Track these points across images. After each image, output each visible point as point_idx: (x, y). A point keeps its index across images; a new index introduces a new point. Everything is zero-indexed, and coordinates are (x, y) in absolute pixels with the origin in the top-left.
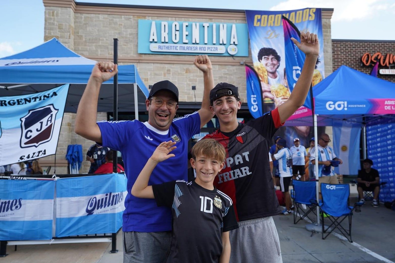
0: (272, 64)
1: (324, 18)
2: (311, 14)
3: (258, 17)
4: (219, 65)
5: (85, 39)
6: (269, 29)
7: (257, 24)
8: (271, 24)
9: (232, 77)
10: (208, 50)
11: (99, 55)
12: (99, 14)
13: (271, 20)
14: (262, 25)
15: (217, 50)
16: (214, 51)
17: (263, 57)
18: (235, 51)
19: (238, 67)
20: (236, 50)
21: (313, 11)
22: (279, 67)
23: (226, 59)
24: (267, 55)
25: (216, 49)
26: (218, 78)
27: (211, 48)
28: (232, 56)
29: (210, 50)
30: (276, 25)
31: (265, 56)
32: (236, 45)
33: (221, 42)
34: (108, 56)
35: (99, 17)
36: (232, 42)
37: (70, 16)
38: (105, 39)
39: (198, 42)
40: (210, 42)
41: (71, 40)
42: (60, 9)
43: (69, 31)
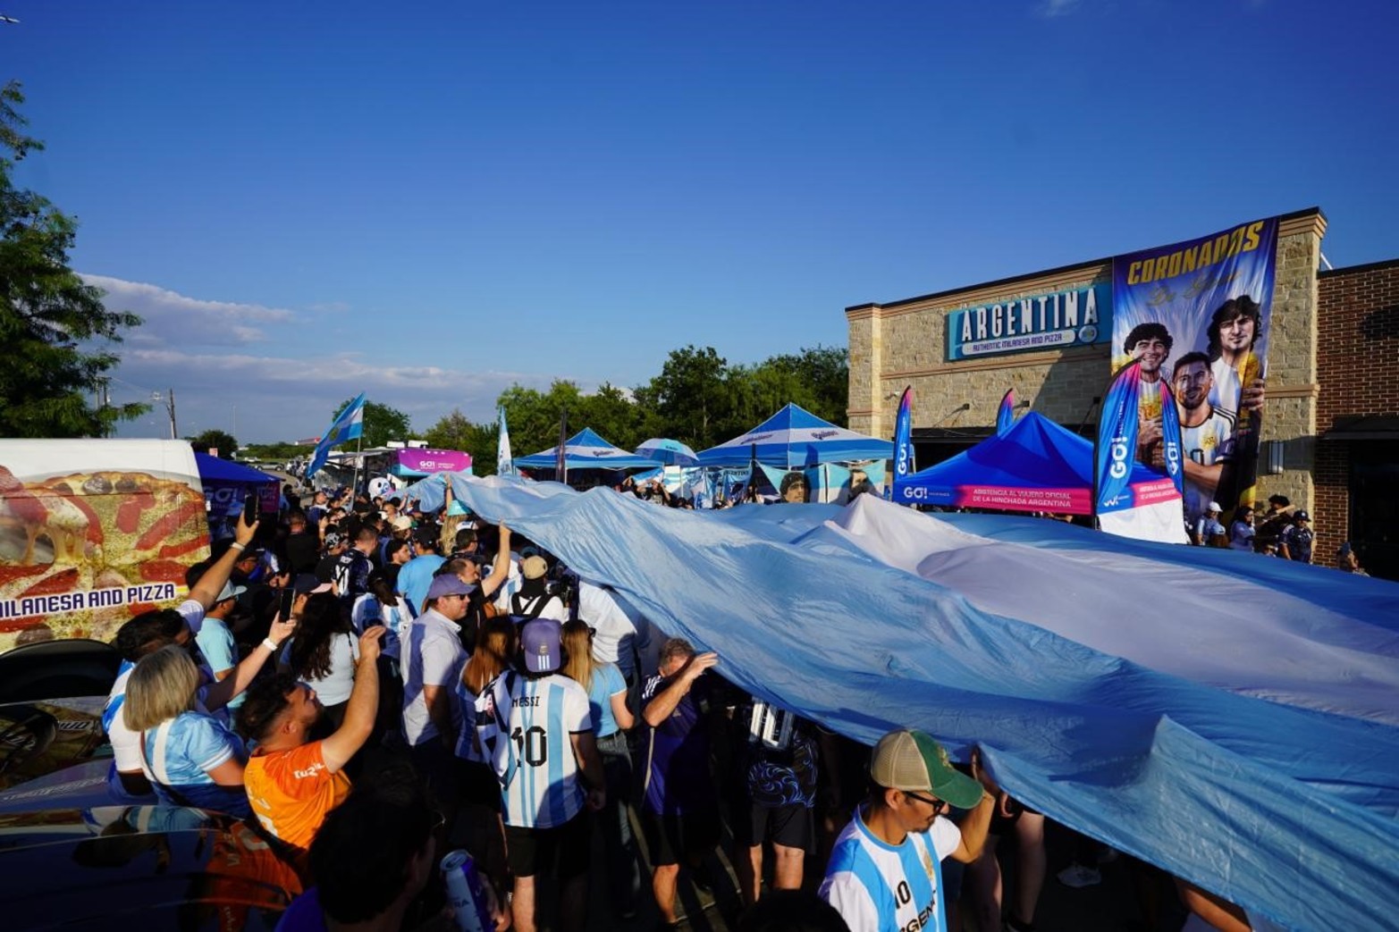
0: (1154, 354)
1: (1285, 236)
2: (1251, 236)
3: (1136, 266)
4: (1067, 362)
5: (892, 349)
6: (1158, 286)
7: (1134, 280)
8: (1160, 276)
9: (1091, 380)
10: (1045, 341)
11: (906, 368)
12: (905, 314)
13: (1161, 267)
14: (1143, 280)
15: (1061, 339)
16: (1056, 340)
17: (1138, 343)
18: (1093, 335)
19: (1101, 362)
20: (1092, 333)
21: (1255, 227)
22: (1167, 360)
23: (1079, 350)
24: (1146, 339)
26: (1066, 385)
27: (1051, 337)
28: (1086, 344)
29: (1049, 340)
30: (1170, 275)
31: (1141, 339)
32: (1095, 325)
33: (1067, 324)
34: (915, 369)
35: (905, 318)
36: (1086, 321)
37: (871, 327)
38: (912, 346)
39: (1030, 330)
40: (1049, 327)
41: (874, 357)
42: (862, 321)
43: (871, 347)
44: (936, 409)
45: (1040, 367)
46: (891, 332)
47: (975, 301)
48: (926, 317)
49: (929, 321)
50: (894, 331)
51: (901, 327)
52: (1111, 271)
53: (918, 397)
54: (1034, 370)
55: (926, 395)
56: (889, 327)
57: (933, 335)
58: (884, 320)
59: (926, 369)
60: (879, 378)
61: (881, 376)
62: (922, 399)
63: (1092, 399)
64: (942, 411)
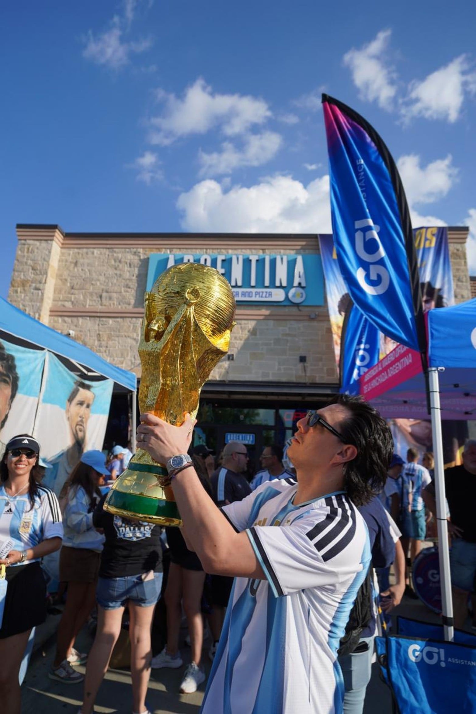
1: (451, 243)
2: (429, 236)
4: (274, 320)
5: (70, 283)
9: (297, 339)
10: (256, 297)
11: (87, 306)
12: (94, 248)
15: (271, 297)
16: (266, 297)
18: (302, 297)
19: (306, 323)
20: (302, 295)
21: (432, 231)
23: (287, 310)
25: (269, 295)
26: (272, 342)
27: (261, 294)
28: (297, 305)
29: (259, 296)
32: (303, 288)
33: (278, 284)
34: (100, 308)
35: (93, 253)
36: (296, 284)
37: (50, 252)
38: (98, 283)
39: (239, 284)
40: (260, 283)
41: (47, 286)
42: (38, 243)
43: (46, 273)
44: (122, 355)
45: (246, 322)
46: (73, 265)
47: (180, 249)
48: (120, 255)
49: (123, 260)
50: (76, 264)
51: (86, 261)
52: (318, 245)
53: (99, 340)
54: (240, 324)
55: (109, 338)
56: (70, 259)
57: (127, 275)
58: (64, 251)
59: (112, 308)
60: (48, 313)
61: (51, 311)
62: (104, 343)
63: (298, 358)
64: (129, 358)
